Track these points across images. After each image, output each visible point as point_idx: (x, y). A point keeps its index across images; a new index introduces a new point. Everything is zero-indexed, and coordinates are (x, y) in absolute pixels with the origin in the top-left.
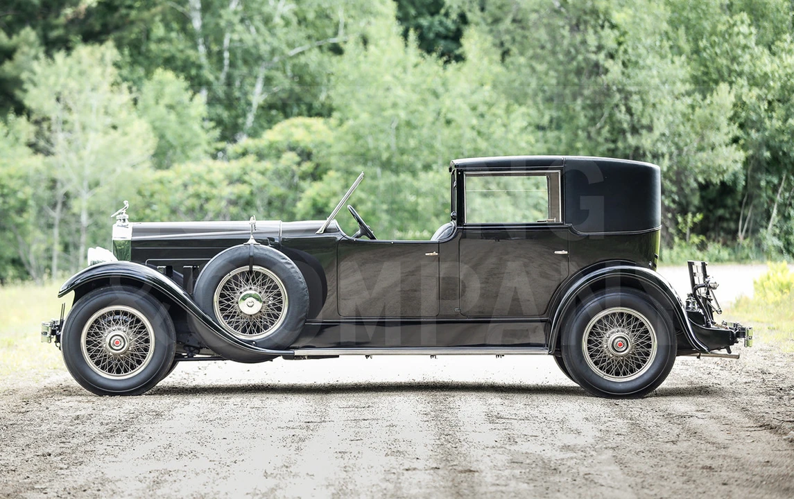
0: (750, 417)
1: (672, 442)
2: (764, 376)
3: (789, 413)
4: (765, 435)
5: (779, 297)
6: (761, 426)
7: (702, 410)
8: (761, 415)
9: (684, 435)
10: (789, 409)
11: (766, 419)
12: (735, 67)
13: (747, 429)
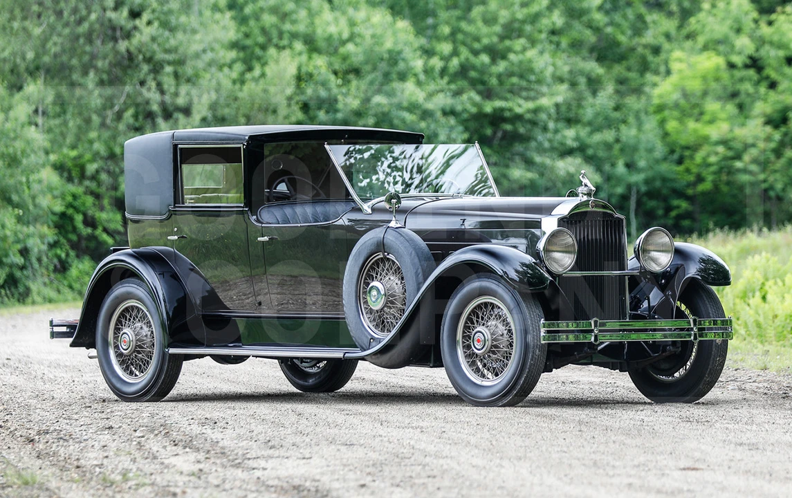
12: (287, 27)
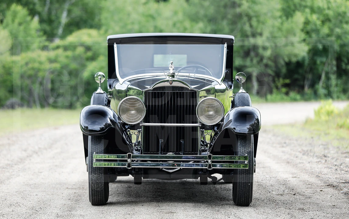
0: (321, 180)
1: (281, 194)
2: (326, 158)
3: (342, 178)
4: (331, 190)
5: (327, 118)
6: (328, 186)
7: (295, 177)
8: (327, 179)
9: (287, 190)
10: (341, 176)
11: (330, 182)
12: (303, 3)
13: (320, 187)
